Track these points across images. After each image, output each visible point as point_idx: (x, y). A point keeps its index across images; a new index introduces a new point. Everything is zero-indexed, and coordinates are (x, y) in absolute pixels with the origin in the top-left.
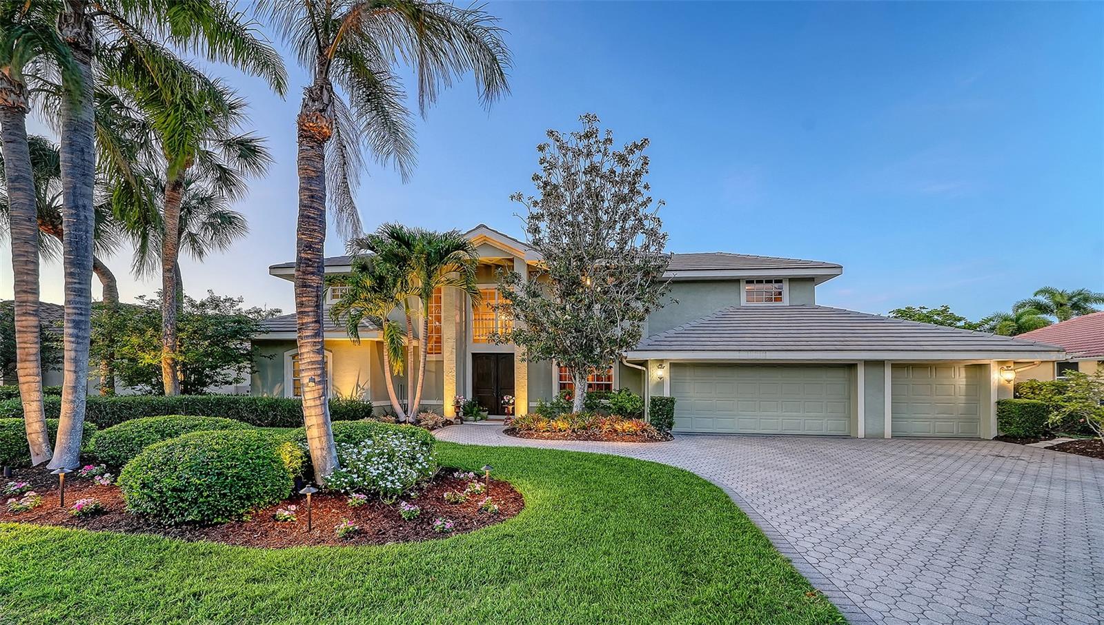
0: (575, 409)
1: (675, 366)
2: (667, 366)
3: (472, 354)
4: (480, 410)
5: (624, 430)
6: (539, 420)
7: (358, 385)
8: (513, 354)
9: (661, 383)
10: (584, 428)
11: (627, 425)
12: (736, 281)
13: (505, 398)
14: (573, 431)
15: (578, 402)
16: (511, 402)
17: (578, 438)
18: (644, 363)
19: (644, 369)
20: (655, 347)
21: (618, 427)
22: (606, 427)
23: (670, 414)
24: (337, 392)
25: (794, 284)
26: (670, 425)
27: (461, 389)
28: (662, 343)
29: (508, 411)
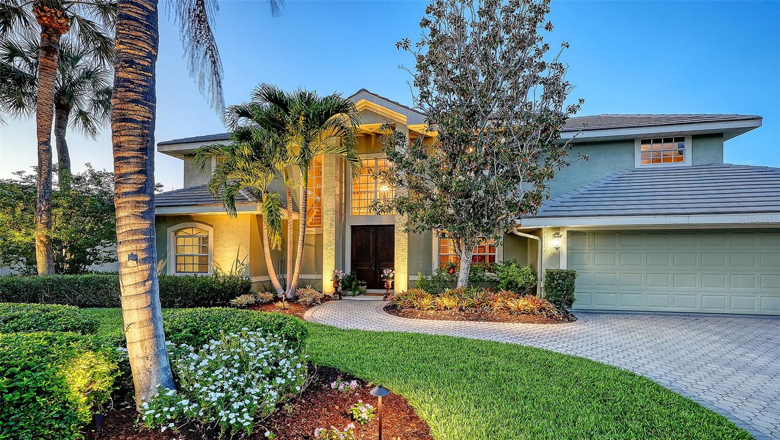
0: (460, 284)
1: (572, 234)
2: (564, 233)
3: (353, 227)
4: (359, 284)
5: (519, 309)
6: (422, 297)
7: (238, 261)
8: (394, 225)
9: (556, 256)
10: (473, 306)
11: (523, 303)
12: (629, 141)
13: (384, 271)
14: (461, 309)
15: (463, 275)
16: (391, 275)
17: (468, 318)
18: (537, 232)
19: (536, 238)
20: (553, 214)
21: (511, 304)
22: (498, 305)
23: (570, 289)
24: (217, 268)
26: (570, 302)
27: (339, 263)
28: (559, 209)
29: (388, 286)
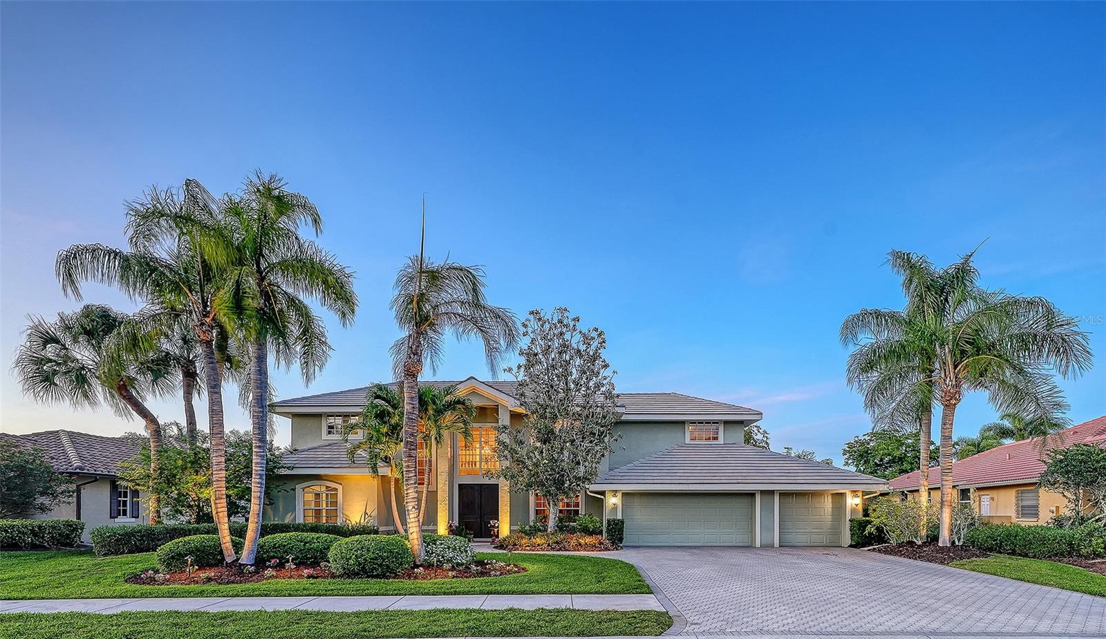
0: (549, 530)
1: (626, 495)
2: (619, 495)
3: (459, 485)
4: (467, 534)
5: (586, 544)
6: (522, 538)
7: (366, 513)
8: (498, 485)
9: (615, 508)
10: (557, 543)
11: (589, 540)
13: (491, 522)
14: (549, 545)
15: (551, 523)
16: (497, 525)
17: (553, 549)
18: (603, 493)
19: (603, 497)
20: (609, 481)
21: (582, 541)
22: (573, 542)
23: (621, 530)
24: (346, 519)
25: (727, 426)
26: (621, 540)
27: (451, 517)
28: (616, 478)
29: (494, 533)
